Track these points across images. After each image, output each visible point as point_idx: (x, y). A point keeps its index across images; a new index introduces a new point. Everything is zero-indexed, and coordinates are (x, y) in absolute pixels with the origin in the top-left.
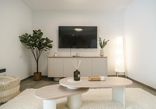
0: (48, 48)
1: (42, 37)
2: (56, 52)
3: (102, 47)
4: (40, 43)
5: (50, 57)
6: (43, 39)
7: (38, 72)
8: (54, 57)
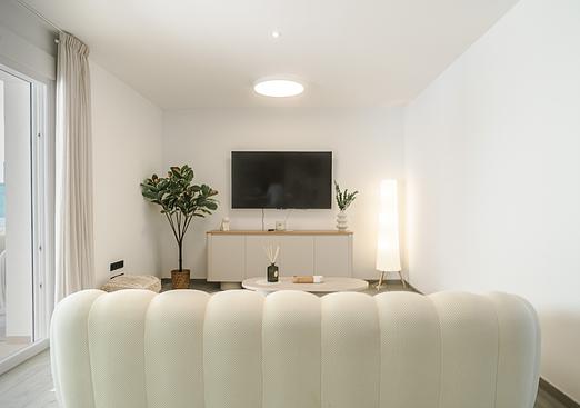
0: (205, 208)
1: (192, 184)
2: (227, 219)
3: (342, 207)
4: (187, 197)
5: (212, 234)
6: (195, 189)
7: (181, 270)
8: (221, 232)
